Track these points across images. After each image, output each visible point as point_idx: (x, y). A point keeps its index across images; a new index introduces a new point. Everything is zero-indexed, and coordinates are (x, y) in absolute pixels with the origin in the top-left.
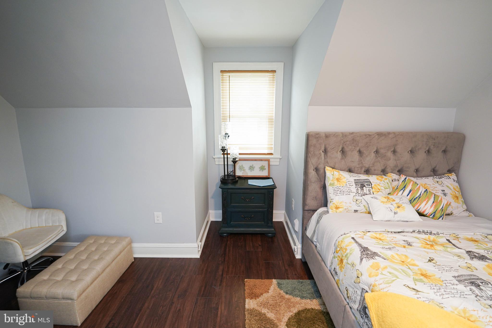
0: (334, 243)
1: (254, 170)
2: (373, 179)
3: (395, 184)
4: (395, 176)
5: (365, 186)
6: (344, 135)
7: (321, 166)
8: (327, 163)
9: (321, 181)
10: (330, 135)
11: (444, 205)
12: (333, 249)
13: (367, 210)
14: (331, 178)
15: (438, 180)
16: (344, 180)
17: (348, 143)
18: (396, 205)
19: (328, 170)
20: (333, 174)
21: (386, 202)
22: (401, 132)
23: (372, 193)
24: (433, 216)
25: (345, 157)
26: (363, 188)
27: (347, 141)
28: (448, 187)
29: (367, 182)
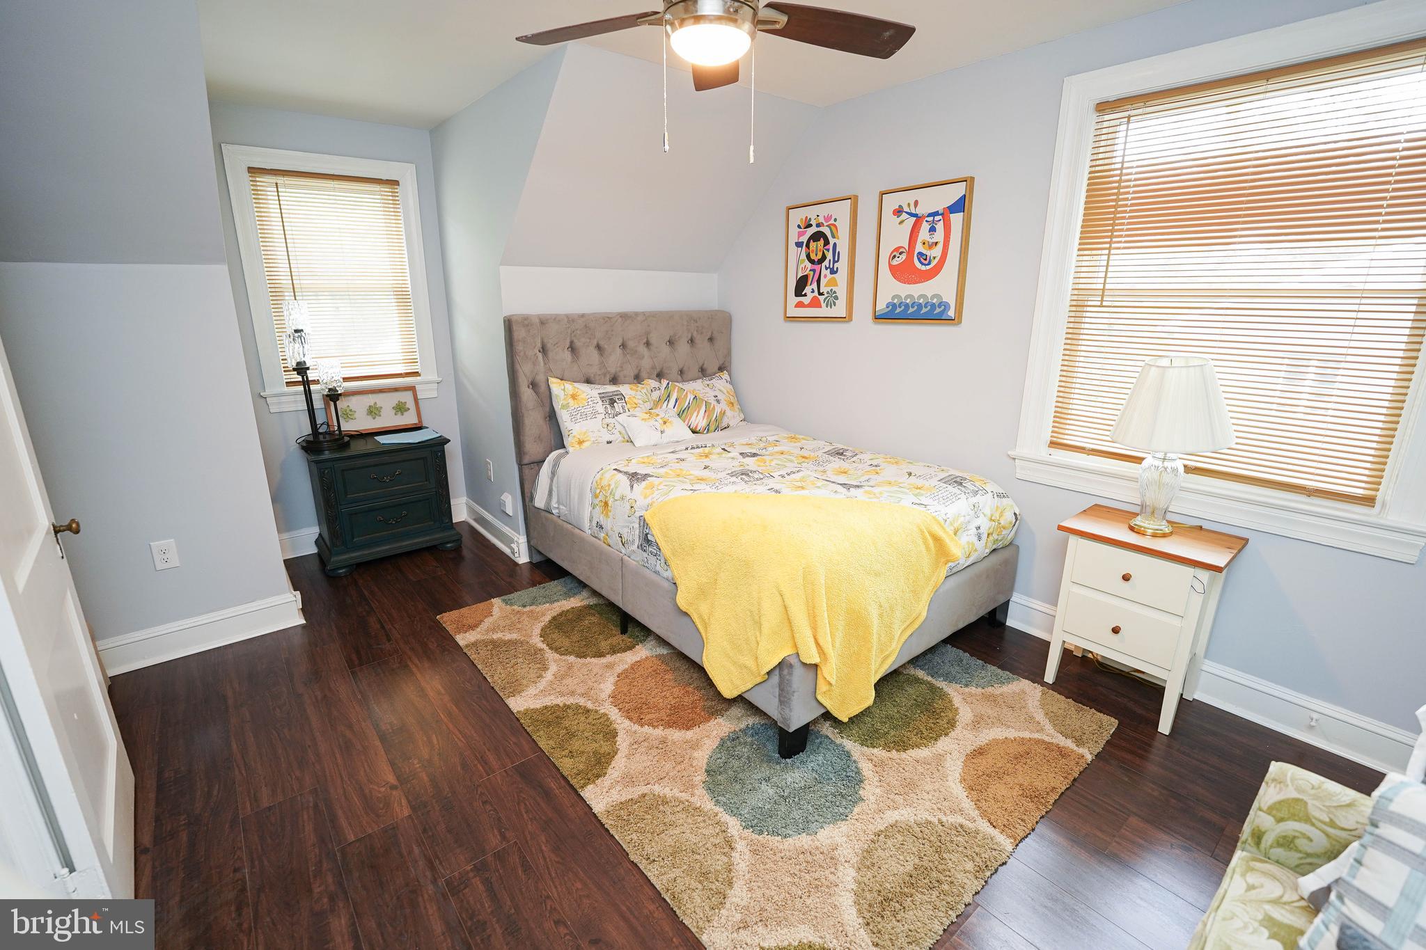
0: (589, 490)
1: (380, 416)
2: (625, 389)
3: (656, 395)
4: (653, 383)
5: (615, 402)
6: (570, 319)
7: (540, 378)
8: (549, 372)
9: (543, 405)
10: (547, 320)
11: (718, 415)
12: (588, 497)
13: (624, 438)
14: (562, 397)
15: (708, 382)
16: (583, 396)
17: (578, 332)
18: (661, 421)
19: (553, 383)
20: (563, 388)
21: (649, 419)
22: (653, 312)
23: (627, 410)
24: (707, 429)
25: (577, 357)
26: (613, 404)
27: (577, 330)
28: (720, 390)
29: (617, 395)
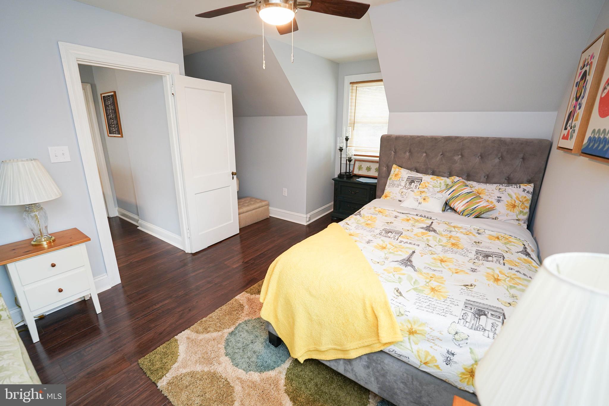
1: (370, 171)
2: (425, 177)
5: (414, 182)
11: (479, 206)
14: (392, 174)
16: (400, 176)
18: (423, 198)
20: (395, 170)
21: (419, 194)
23: (417, 188)
29: (418, 179)
